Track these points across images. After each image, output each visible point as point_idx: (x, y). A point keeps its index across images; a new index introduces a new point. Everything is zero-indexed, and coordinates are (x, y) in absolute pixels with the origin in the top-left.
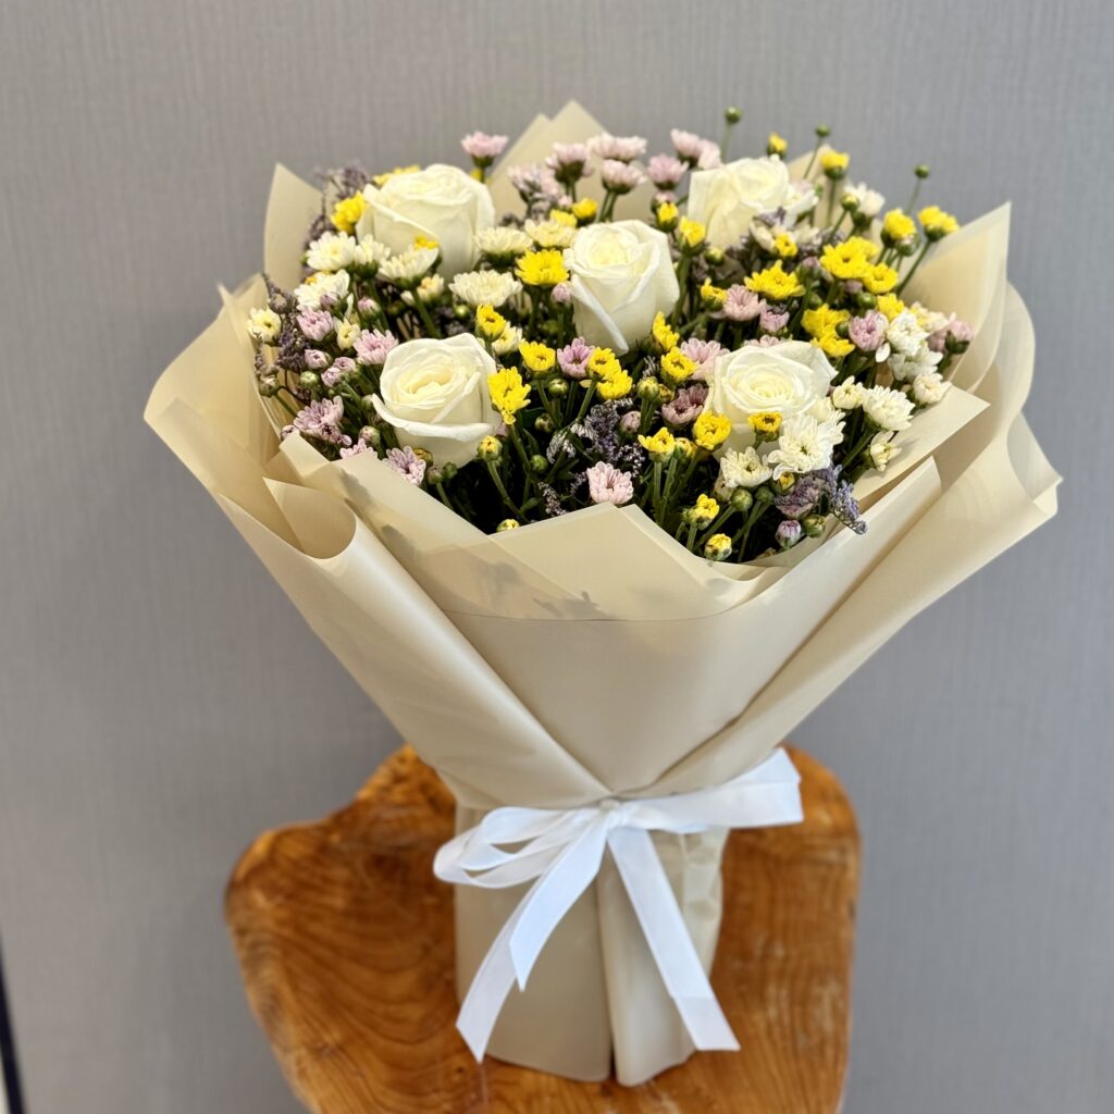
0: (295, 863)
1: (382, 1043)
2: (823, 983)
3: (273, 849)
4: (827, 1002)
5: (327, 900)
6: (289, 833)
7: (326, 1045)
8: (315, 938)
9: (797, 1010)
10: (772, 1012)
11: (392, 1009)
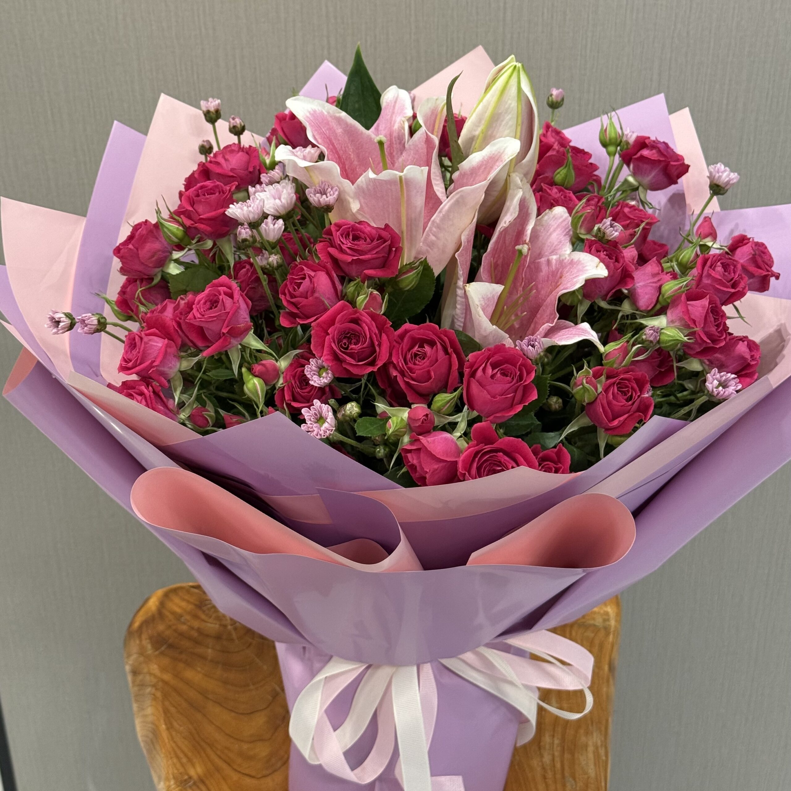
0: (178, 617)
1: (235, 777)
2: (588, 733)
3: (162, 604)
4: (591, 749)
5: (200, 650)
6: (175, 591)
7: (190, 778)
8: (187, 682)
9: (567, 756)
10: (547, 759)
11: (245, 746)
